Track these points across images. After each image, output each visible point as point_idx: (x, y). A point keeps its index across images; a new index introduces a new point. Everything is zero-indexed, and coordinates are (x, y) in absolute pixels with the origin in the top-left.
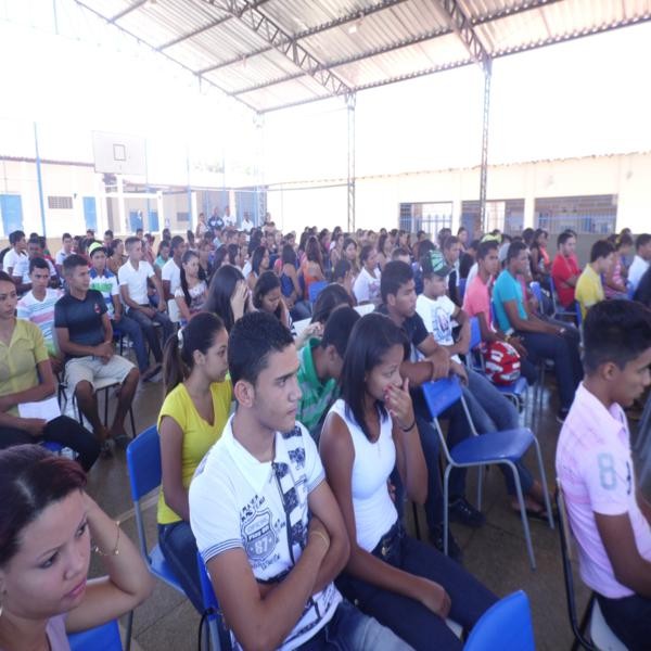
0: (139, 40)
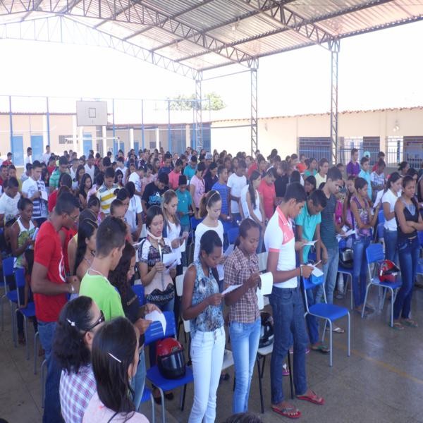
0: (111, 36)
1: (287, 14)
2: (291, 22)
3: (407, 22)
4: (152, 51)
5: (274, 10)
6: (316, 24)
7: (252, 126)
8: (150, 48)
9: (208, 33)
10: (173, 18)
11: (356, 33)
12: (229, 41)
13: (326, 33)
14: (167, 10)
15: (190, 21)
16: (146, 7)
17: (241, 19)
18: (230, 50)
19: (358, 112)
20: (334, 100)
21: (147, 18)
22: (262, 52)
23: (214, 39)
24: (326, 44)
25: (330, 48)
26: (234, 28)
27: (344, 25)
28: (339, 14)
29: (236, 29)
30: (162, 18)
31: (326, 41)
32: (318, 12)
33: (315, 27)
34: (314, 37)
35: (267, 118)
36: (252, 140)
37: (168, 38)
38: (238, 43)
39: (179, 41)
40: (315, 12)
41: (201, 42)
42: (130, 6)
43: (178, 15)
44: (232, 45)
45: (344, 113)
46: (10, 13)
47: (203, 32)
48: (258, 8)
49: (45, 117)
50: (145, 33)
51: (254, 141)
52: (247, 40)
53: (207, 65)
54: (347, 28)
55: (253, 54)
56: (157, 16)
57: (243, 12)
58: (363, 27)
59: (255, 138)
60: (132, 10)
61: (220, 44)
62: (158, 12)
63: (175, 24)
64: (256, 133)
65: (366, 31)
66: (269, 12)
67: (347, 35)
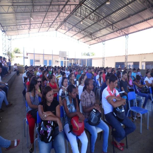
1: (114, 27)
2: (115, 30)
3: (150, 28)
4: (78, 40)
5: (110, 26)
6: (122, 30)
7: (103, 59)
8: (78, 39)
9: (92, 34)
10: (83, 30)
11: (134, 32)
12: (98, 37)
13: (125, 33)
14: (82, 28)
15: (88, 31)
16: (77, 27)
17: (101, 30)
18: (98, 39)
19: (133, 55)
20: (126, 51)
21: (77, 30)
22: (106, 39)
23: (94, 36)
24: (125, 36)
25: (126, 37)
26: (99, 32)
27: (130, 30)
28: (129, 26)
29: (100, 33)
30: (81, 30)
31: (124, 35)
32: (123, 26)
33: (122, 31)
34: (121, 34)
35: (107, 57)
36: (103, 62)
37: (82, 36)
38: (100, 37)
39: (85, 37)
40: (121, 26)
41: (90, 37)
42: (73, 27)
43: (84, 29)
44: (98, 38)
45: (129, 55)
46: (34, 28)
47: (91, 34)
48: (106, 25)
49: (52, 56)
50: (76, 35)
51: (103, 63)
52: (102, 36)
53: (92, 44)
54: (131, 31)
55: (104, 40)
56: (79, 30)
57: (102, 28)
58: (136, 30)
59: (104, 62)
60: (73, 28)
61: (95, 37)
62: (80, 29)
63: (84, 32)
64: (104, 61)
65: (136, 32)
66: (109, 27)
67: (131, 33)
